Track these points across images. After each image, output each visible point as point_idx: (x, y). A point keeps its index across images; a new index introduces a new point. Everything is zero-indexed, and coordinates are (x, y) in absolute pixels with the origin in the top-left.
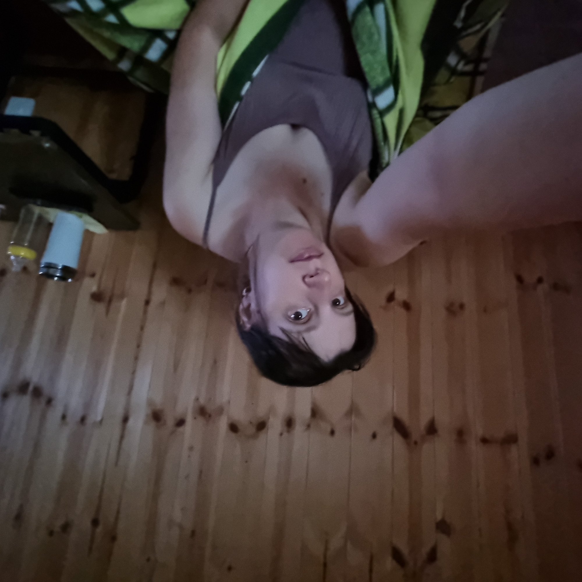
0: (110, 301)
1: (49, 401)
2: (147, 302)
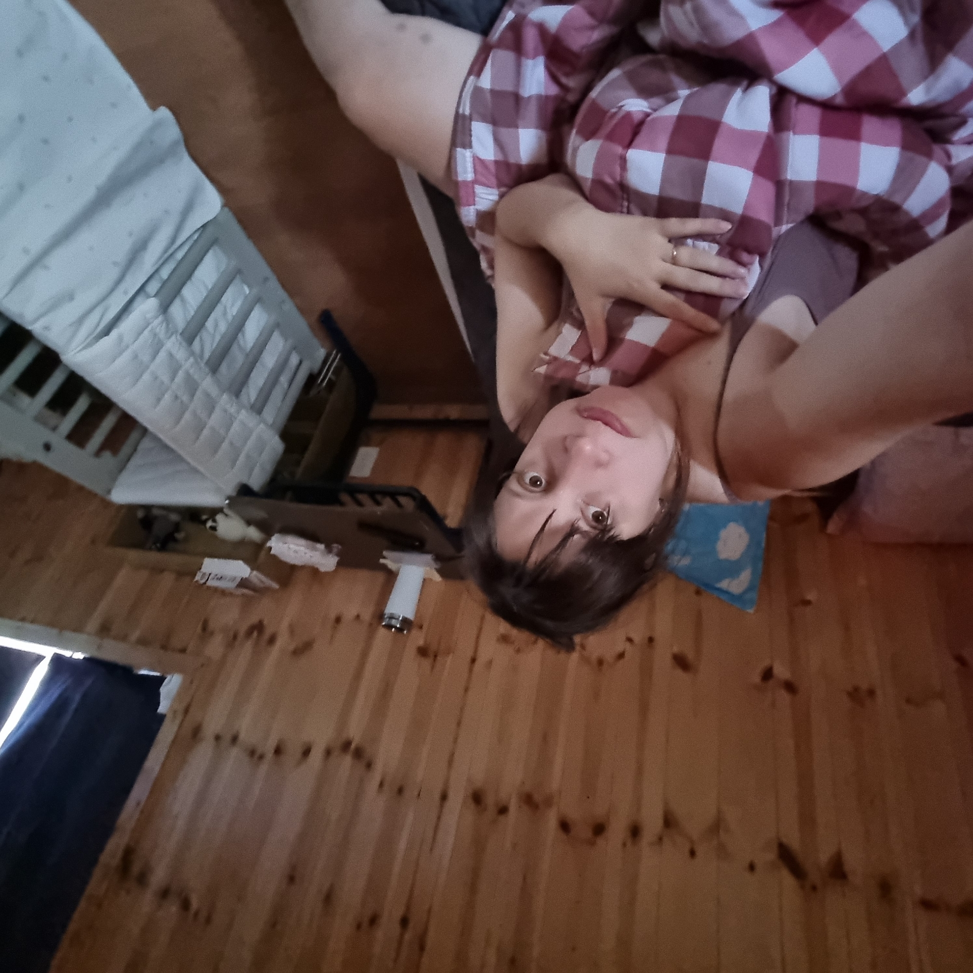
0: (436, 656)
1: (369, 765)
2: (473, 660)
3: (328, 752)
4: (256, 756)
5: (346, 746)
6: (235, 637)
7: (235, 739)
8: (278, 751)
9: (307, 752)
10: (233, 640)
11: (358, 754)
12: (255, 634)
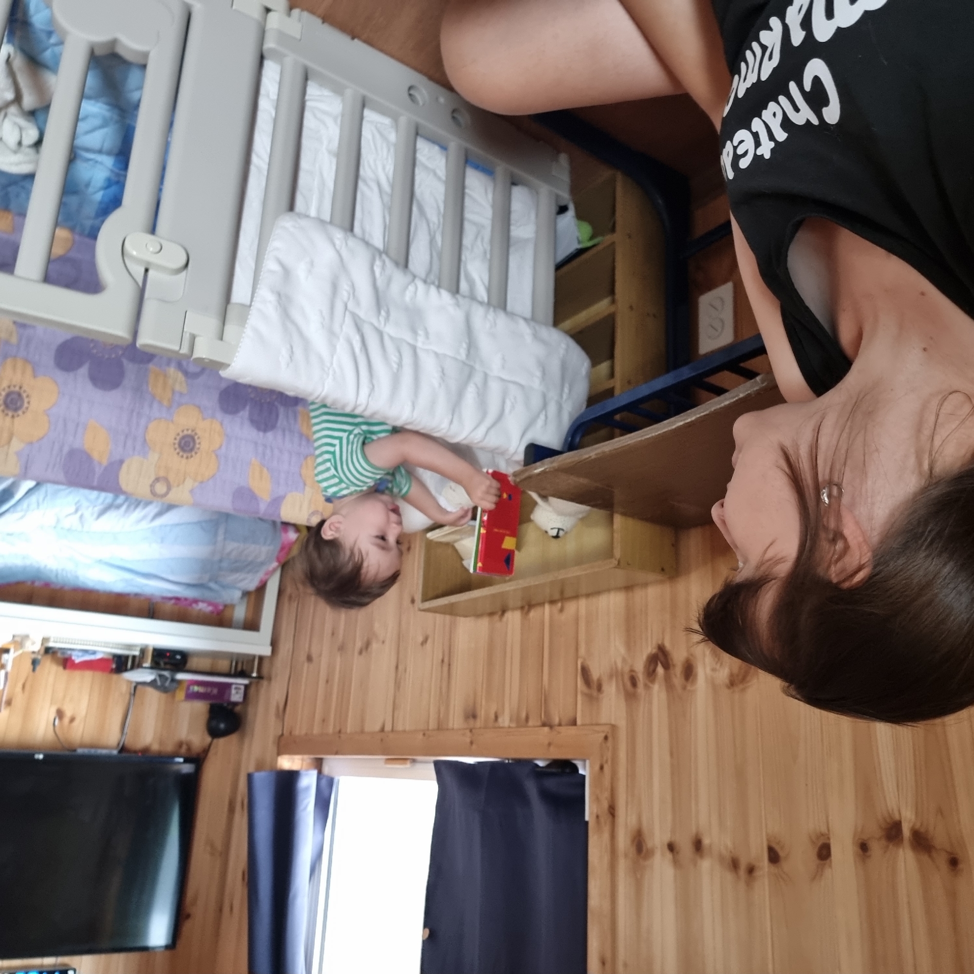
1: (954, 862)
3: (864, 847)
4: (743, 869)
5: (893, 832)
6: (634, 682)
7: (698, 845)
8: (774, 857)
9: (824, 852)
10: (631, 686)
11: (923, 843)
12: (660, 670)
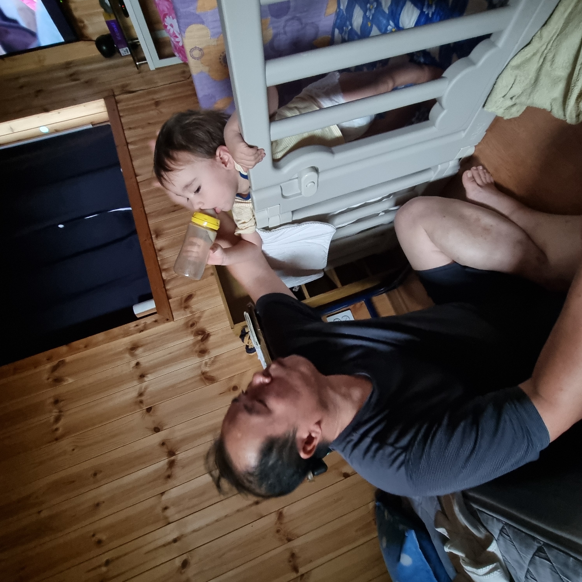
3: (163, 444)
4: (140, 398)
5: (171, 453)
6: (192, 325)
7: (142, 376)
8: (149, 410)
9: (157, 430)
10: (191, 324)
11: (171, 464)
12: (200, 338)
